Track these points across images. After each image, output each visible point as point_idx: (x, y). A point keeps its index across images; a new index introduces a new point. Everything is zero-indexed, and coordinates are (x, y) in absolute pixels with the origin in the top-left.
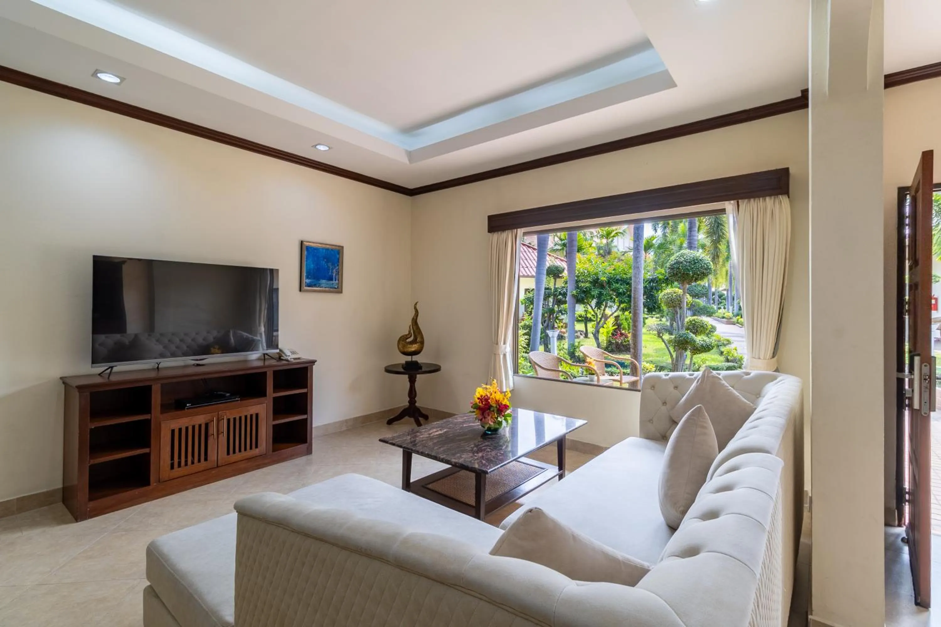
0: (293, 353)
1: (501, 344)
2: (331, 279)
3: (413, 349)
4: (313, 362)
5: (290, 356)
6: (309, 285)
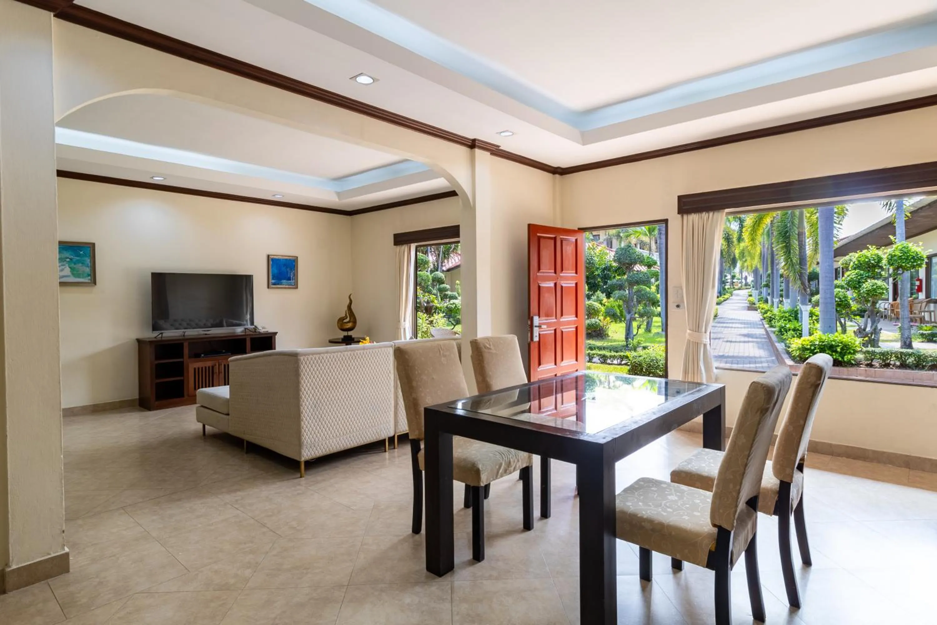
0: (263, 328)
1: (401, 321)
2: (289, 279)
3: (347, 327)
4: (276, 333)
5: (262, 331)
6: (274, 284)
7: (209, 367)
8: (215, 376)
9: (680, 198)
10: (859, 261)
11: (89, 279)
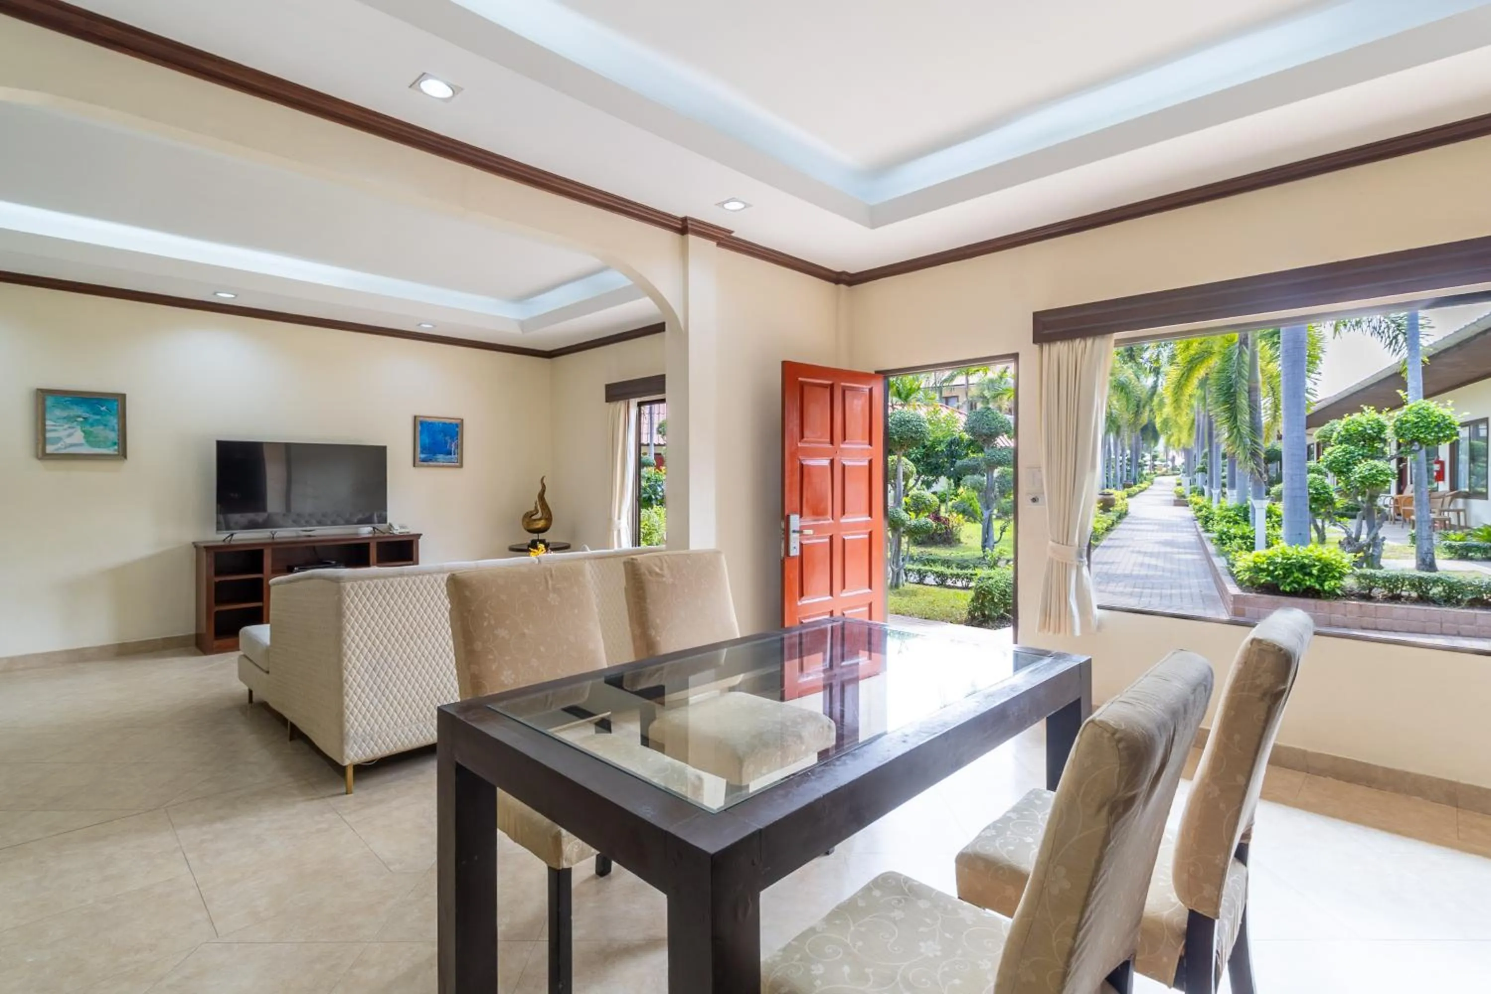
0: (402, 527)
1: (614, 519)
2: (449, 453)
3: (538, 526)
4: (419, 536)
5: (398, 531)
6: (424, 460)
9: (1037, 316)
10: (1347, 430)
11: (115, 450)
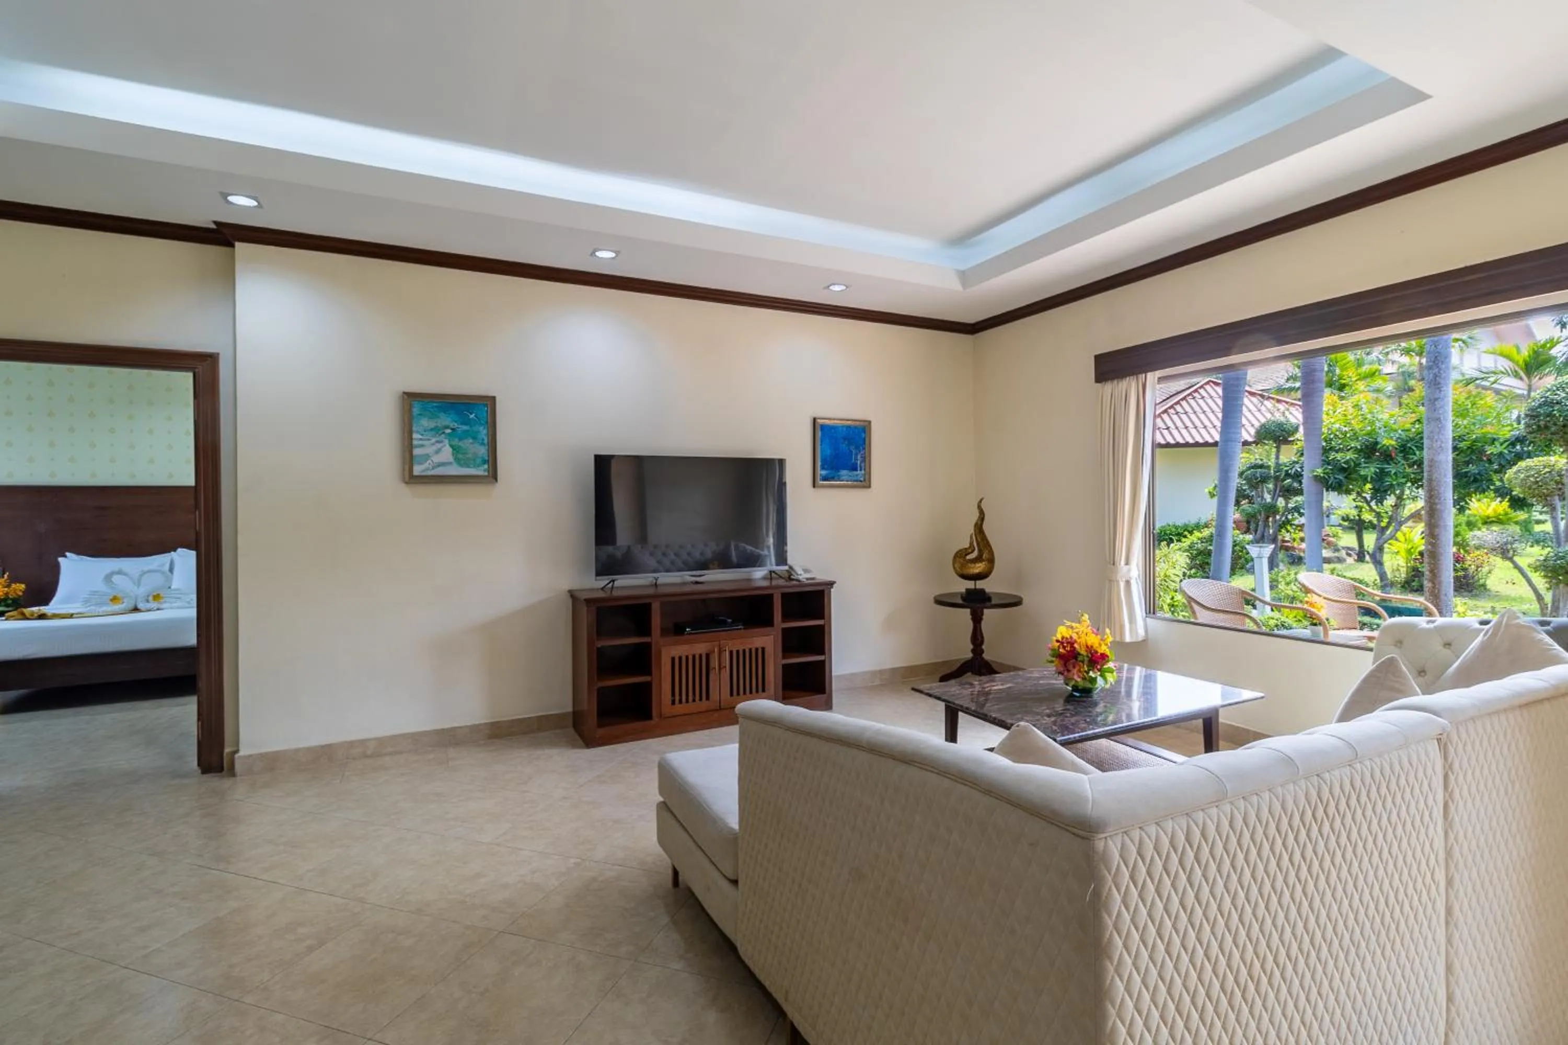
0: (806, 571)
1: (1120, 564)
2: (854, 468)
3: (977, 571)
4: (831, 584)
5: (803, 576)
6: (825, 479)
7: (701, 656)
8: (712, 676)
11: (485, 470)
